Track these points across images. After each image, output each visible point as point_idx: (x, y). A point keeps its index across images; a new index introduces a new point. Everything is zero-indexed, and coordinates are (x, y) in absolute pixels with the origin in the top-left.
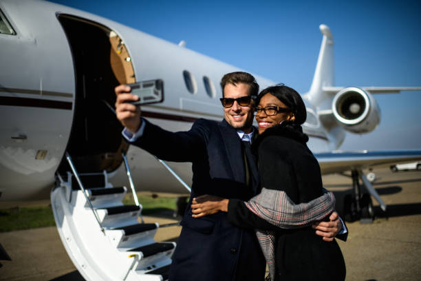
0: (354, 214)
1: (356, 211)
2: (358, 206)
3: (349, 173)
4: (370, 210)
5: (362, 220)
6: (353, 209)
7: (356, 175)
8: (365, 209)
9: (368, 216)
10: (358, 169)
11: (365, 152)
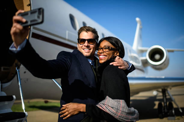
0: (163, 114)
1: (164, 112)
2: (166, 110)
3: (160, 90)
4: (173, 111)
5: (169, 118)
6: (163, 111)
7: (164, 91)
8: (170, 111)
11: (163, 77)
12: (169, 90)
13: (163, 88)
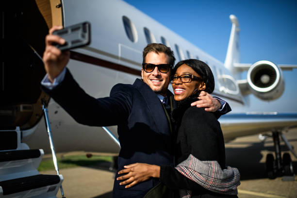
0: (275, 171)
1: (277, 168)
2: (279, 165)
3: (270, 133)
4: (291, 168)
5: (284, 178)
6: (275, 167)
7: (276, 136)
8: (286, 167)
9: (289, 174)
10: (279, 131)
11: (275, 113)
12: (284, 132)
13: (274, 130)
